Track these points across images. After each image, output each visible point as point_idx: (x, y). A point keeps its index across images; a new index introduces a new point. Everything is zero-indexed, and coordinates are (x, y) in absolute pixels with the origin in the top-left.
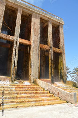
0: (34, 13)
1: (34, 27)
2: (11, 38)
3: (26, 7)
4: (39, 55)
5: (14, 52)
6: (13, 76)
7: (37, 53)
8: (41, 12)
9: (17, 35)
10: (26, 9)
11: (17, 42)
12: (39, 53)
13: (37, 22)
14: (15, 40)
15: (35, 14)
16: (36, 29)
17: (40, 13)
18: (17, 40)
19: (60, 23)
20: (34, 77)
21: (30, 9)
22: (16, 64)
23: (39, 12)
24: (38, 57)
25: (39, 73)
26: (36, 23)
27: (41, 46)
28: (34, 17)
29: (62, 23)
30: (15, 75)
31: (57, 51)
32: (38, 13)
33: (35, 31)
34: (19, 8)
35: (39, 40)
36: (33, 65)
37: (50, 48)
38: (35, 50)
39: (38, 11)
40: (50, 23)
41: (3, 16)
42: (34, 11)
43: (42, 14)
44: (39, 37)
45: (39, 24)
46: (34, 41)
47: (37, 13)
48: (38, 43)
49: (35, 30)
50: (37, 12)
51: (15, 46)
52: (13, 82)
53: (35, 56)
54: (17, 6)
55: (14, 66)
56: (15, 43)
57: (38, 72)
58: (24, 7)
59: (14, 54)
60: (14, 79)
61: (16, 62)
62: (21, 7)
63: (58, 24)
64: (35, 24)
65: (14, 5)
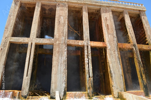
0: (102, 8)
1: (105, 23)
2: (80, 43)
3: (92, 3)
4: (119, 58)
5: (86, 59)
7: (116, 56)
8: (111, 4)
9: (87, 38)
10: (92, 5)
11: (87, 46)
12: (120, 56)
13: (109, 17)
14: (86, 44)
15: (104, 8)
16: (109, 26)
17: (110, 5)
18: (87, 44)
19: (139, 10)
20: (117, 89)
21: (97, 4)
22: (91, 75)
23: (108, 4)
24: (119, 61)
25: (124, 83)
26: (107, 19)
27: (121, 46)
28: (104, 12)
29: (144, 10)
30: (91, 90)
31: (144, 48)
32: (108, 5)
33: (108, 29)
34: (84, 7)
35: (115, 39)
36: (114, 73)
37: (134, 46)
38: (113, 52)
39: (107, 4)
40: (126, 14)
41: (67, 20)
42: (102, 4)
43: (113, 5)
44: (115, 35)
45: (111, 18)
46: (109, 42)
48: (115, 42)
49: (108, 27)
50: (106, 5)
51: (86, 51)
52: (90, 98)
53: (114, 60)
54: (81, 5)
55: (89, 77)
56: (86, 48)
57: (122, 82)
58: (89, 3)
59: (86, 62)
60: (91, 95)
61: (91, 71)
62: (85, 4)
63: (138, 12)
64: (106, 20)
65: (77, 5)
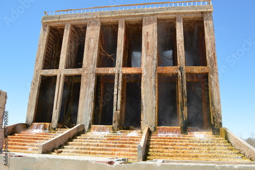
0: (145, 17)
1: (145, 40)
2: (110, 71)
3: (129, 14)
4: (155, 87)
5: (116, 90)
6: (115, 125)
7: (152, 85)
8: (157, 10)
9: (118, 64)
10: (130, 16)
11: (119, 74)
12: (157, 84)
13: (151, 31)
14: (116, 72)
15: (147, 17)
16: (149, 44)
17: (155, 13)
18: (119, 71)
19: (202, 13)
20: (147, 123)
21: (137, 14)
22: (119, 107)
23: (153, 11)
24: (154, 91)
25: (157, 117)
26: (149, 33)
27: (160, 71)
28: (146, 25)
30: (117, 123)
31: (195, 72)
32: (152, 13)
33: (147, 48)
34: (120, 20)
35: (155, 62)
36: (146, 106)
37: (179, 69)
38: (148, 79)
39: (151, 11)
40: (179, 21)
41: (98, 42)
42: (143, 13)
43: (159, 12)
44: (155, 57)
45: (154, 32)
46: (146, 66)
47: (151, 15)
48: (154, 66)
49: (148, 46)
50: (149, 13)
51: (116, 80)
52: (114, 133)
53: (148, 89)
54: (116, 18)
55: (117, 110)
56: (116, 76)
57: (154, 116)
58: (126, 14)
59: (115, 93)
60: (116, 129)
61: (119, 103)
62: (122, 17)
63: (200, 15)
64: (147, 36)
65: (112, 19)
